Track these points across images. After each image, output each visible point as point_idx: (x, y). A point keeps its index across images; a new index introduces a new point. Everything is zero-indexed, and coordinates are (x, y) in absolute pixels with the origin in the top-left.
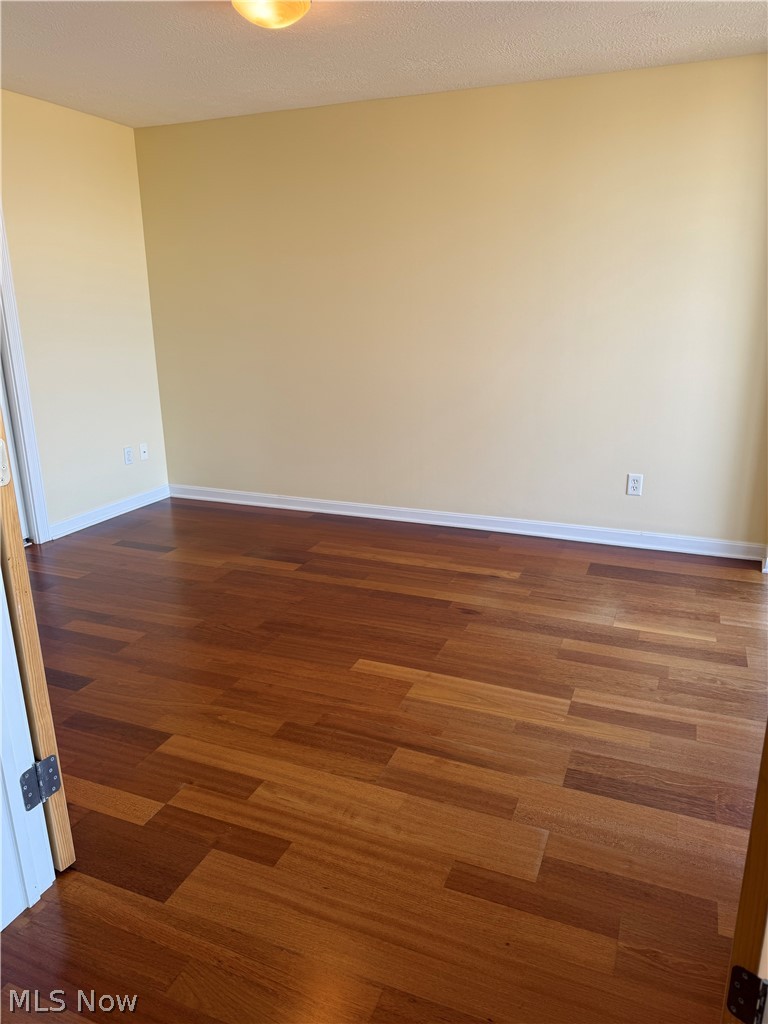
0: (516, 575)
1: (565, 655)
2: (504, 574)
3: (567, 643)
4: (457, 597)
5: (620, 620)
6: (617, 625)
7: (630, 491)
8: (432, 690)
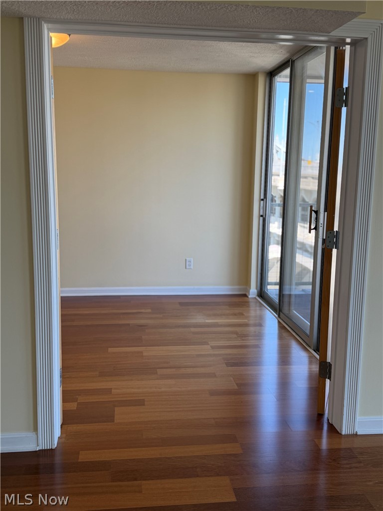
0: (150, 311)
1: (194, 333)
2: (143, 311)
3: (193, 330)
4: (131, 322)
5: (207, 319)
6: (207, 321)
7: (187, 267)
8: (151, 352)
